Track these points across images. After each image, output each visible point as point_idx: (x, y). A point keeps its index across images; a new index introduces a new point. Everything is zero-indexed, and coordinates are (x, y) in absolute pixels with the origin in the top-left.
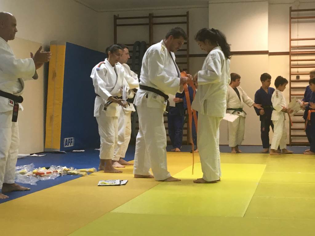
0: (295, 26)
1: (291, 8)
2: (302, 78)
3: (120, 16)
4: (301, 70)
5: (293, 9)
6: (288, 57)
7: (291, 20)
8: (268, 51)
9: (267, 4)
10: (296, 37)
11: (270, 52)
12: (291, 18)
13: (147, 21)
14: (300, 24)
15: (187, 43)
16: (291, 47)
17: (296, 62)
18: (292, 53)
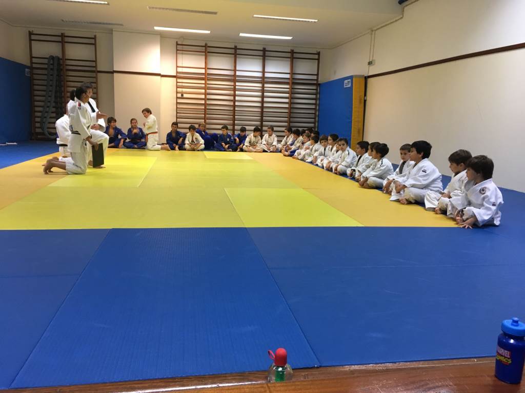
0: (180, 56)
1: (177, 42)
2: (185, 96)
3: (34, 33)
4: (184, 90)
5: (179, 43)
6: (175, 79)
7: (178, 52)
8: (160, 74)
9: (159, 37)
10: (181, 65)
11: (162, 74)
12: (177, 50)
13: (59, 39)
14: (184, 55)
15: (95, 61)
16: (177, 72)
17: (181, 84)
18: (178, 77)
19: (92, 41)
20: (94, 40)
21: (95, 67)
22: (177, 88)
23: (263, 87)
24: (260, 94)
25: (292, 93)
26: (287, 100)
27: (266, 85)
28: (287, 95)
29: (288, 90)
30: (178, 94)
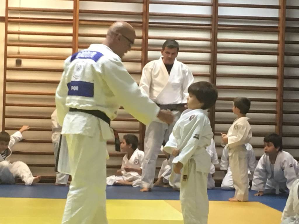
4: (24, 50)
17: (16, 36)
18: (9, 19)
22: (6, 45)
23: (214, 40)
24: (206, 56)
25: (286, 54)
26: (273, 71)
27: (221, 36)
28: (273, 58)
29: (276, 45)
30: (8, 59)
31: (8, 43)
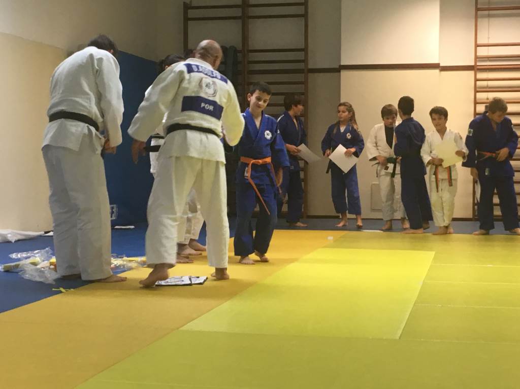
0: (483, 23)
3: (193, 5)
6: (472, 73)
7: (478, 12)
8: (439, 64)
10: (485, 42)
11: (441, 65)
12: (477, 9)
13: (238, 12)
14: (492, 20)
15: (305, 50)
16: (477, 58)
17: (484, 83)
18: (478, 67)
19: (300, 10)
20: (303, 7)
21: (305, 61)
22: (476, 91)
30: (477, 105)
31: (478, 90)
